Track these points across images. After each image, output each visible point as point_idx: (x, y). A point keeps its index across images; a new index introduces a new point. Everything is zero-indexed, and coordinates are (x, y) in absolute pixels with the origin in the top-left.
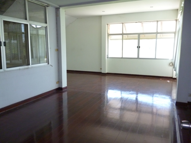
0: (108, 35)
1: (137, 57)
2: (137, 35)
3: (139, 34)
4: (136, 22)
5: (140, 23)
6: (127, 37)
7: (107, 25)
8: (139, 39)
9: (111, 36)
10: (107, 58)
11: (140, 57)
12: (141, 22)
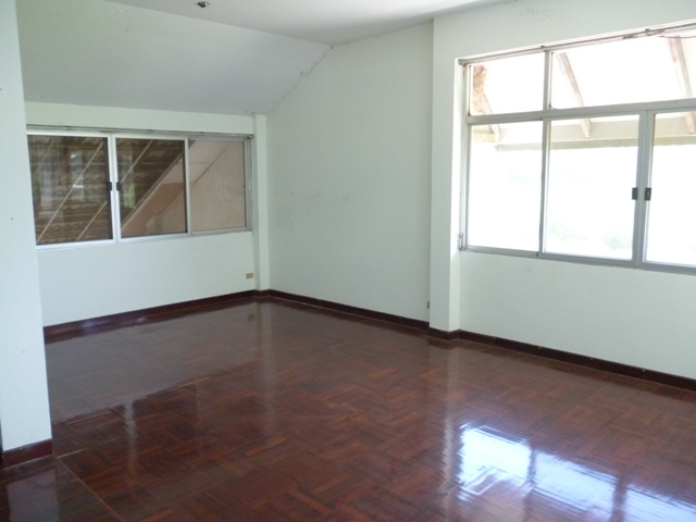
0: (470, 125)
1: (627, 255)
2: (636, 118)
3: (648, 112)
4: (631, 36)
5: (655, 38)
6: (587, 134)
7: (458, 69)
8: (646, 142)
9: (502, 126)
10: (461, 249)
11: (652, 255)
12: (661, 31)
